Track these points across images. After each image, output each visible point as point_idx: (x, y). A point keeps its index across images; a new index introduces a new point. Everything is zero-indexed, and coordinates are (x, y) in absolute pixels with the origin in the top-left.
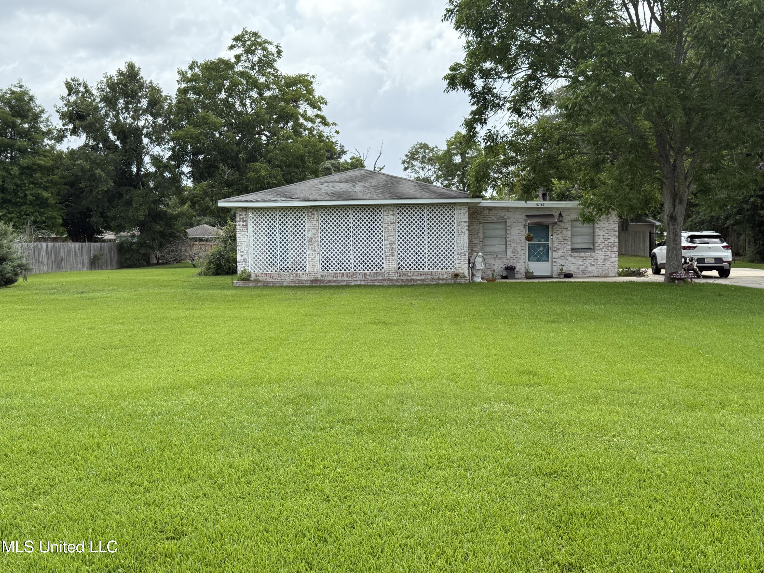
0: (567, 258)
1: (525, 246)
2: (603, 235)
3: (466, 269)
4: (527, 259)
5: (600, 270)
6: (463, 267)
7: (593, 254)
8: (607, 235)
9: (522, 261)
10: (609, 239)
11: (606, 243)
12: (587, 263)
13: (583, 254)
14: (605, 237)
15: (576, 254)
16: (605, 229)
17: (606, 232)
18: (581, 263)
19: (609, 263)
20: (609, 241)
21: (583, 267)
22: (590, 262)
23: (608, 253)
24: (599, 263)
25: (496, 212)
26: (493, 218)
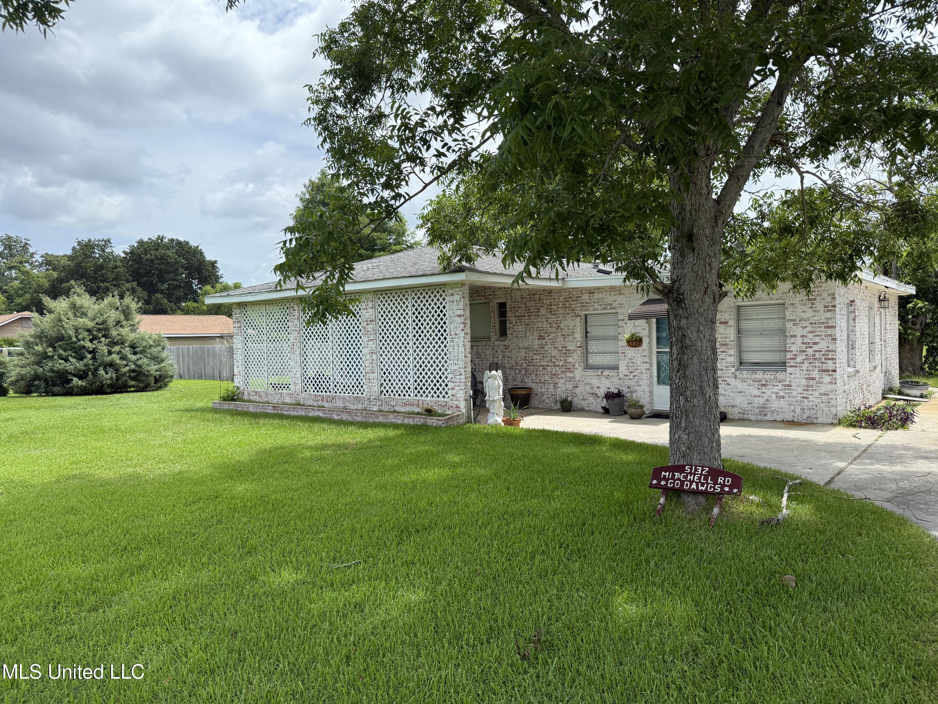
0: (729, 380)
1: (650, 357)
2: (803, 336)
3: (461, 399)
4: (655, 379)
5: (798, 410)
6: (458, 395)
7: (780, 376)
8: (810, 335)
9: (644, 383)
10: (815, 343)
11: (810, 351)
12: (768, 393)
13: (759, 375)
14: (806, 340)
15: (745, 375)
16: (807, 324)
17: (809, 329)
18: (756, 392)
19: (816, 394)
20: (815, 347)
21: (762, 401)
22: (775, 390)
23: (815, 374)
24: (795, 393)
25: (600, 296)
26: (596, 306)
